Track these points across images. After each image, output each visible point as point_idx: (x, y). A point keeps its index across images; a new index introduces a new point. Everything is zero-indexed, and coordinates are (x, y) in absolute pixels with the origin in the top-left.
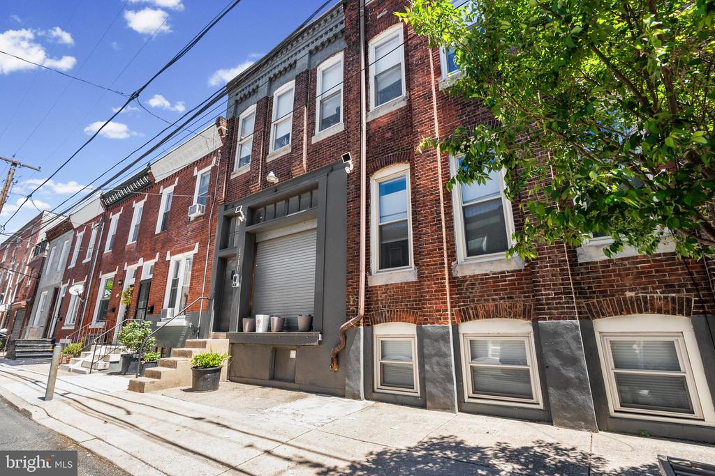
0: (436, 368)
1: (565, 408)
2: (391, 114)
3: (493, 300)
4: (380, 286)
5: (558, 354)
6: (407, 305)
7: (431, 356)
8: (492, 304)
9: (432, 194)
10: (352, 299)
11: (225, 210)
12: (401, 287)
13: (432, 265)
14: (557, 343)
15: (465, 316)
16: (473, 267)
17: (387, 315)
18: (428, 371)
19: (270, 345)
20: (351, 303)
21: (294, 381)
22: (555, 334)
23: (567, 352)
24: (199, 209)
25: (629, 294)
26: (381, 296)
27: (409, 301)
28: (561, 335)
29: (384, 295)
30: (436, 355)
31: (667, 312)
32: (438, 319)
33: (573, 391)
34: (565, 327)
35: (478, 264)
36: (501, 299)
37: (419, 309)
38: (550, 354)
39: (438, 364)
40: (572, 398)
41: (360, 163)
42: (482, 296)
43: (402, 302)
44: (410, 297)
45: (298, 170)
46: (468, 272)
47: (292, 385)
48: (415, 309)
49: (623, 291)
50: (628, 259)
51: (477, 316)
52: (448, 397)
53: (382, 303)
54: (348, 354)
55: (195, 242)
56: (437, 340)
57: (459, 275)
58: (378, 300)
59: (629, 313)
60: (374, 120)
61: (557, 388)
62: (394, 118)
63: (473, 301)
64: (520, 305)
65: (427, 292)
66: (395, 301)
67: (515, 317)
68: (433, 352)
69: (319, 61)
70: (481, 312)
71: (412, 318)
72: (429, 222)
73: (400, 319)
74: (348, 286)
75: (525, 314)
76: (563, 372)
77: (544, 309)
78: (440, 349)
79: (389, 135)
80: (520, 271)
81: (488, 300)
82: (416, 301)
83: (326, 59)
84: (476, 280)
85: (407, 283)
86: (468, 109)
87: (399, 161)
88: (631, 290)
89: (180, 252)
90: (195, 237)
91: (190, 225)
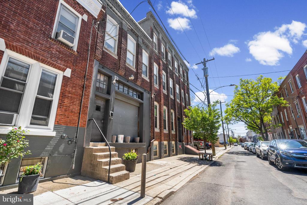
11: (99, 65)
12: (158, 133)
20: (152, 135)
30: (163, 148)
32: (163, 141)
34: (171, 143)
45: (139, 83)
48: (159, 138)
61: (171, 151)
63: (165, 138)
65: (162, 135)
69: (143, 48)
74: (151, 130)
80: (168, 133)
89: (37, 59)
90: (65, 61)
91: (55, 43)
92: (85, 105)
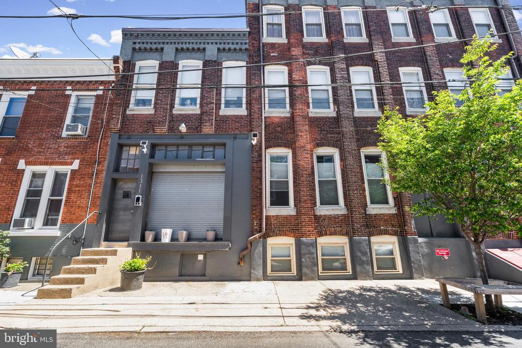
0: (308, 260)
1: (362, 273)
2: (280, 118)
3: (334, 227)
4: (272, 216)
5: (361, 251)
6: (290, 227)
7: (305, 254)
8: (333, 229)
9: (307, 171)
10: (256, 222)
11: (119, 138)
12: (287, 218)
13: (306, 208)
14: (360, 247)
15: (321, 234)
16: (325, 211)
17: (277, 233)
18: (303, 262)
19: (179, 251)
20: (255, 224)
21: (205, 276)
22: (359, 243)
23: (364, 250)
24: (81, 129)
25: (382, 228)
26: (273, 222)
27: (291, 225)
28: (362, 243)
29: (275, 221)
30: (307, 254)
31: (392, 235)
32: (309, 235)
33: (365, 266)
34: (363, 240)
35: (327, 210)
36: (337, 227)
37: (297, 230)
38: (357, 251)
39: (309, 258)
40: (364, 268)
41: (261, 140)
42: (329, 225)
43: (286, 226)
44: (291, 223)
45: (207, 129)
46: (323, 213)
47: (203, 278)
48: (295, 230)
49: (380, 226)
50: (382, 214)
51: (326, 234)
52: (314, 274)
53: (274, 226)
54: (253, 255)
55: (74, 159)
56: (308, 246)
57: (318, 214)
58: (271, 224)
59: (382, 235)
60: (269, 117)
61: (360, 265)
62: (282, 121)
63: (325, 227)
64: (345, 230)
65: (303, 221)
66: (282, 225)
67: (343, 235)
68: (306, 252)
69: (226, 59)
70: (328, 232)
71: (293, 235)
72: (305, 185)
73: (286, 235)
74: (253, 214)
75: (347, 234)
76: (362, 258)
77: (355, 232)
78: (310, 251)
79: (279, 129)
80: (345, 215)
81: (331, 227)
82: (295, 225)
83: (231, 60)
84: (326, 217)
85: (290, 216)
86: (324, 132)
87: (285, 147)
88: (383, 226)
89: (46, 164)
90: (72, 154)
91: (63, 140)
92: (97, 196)
